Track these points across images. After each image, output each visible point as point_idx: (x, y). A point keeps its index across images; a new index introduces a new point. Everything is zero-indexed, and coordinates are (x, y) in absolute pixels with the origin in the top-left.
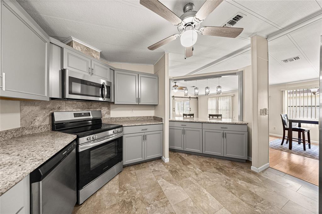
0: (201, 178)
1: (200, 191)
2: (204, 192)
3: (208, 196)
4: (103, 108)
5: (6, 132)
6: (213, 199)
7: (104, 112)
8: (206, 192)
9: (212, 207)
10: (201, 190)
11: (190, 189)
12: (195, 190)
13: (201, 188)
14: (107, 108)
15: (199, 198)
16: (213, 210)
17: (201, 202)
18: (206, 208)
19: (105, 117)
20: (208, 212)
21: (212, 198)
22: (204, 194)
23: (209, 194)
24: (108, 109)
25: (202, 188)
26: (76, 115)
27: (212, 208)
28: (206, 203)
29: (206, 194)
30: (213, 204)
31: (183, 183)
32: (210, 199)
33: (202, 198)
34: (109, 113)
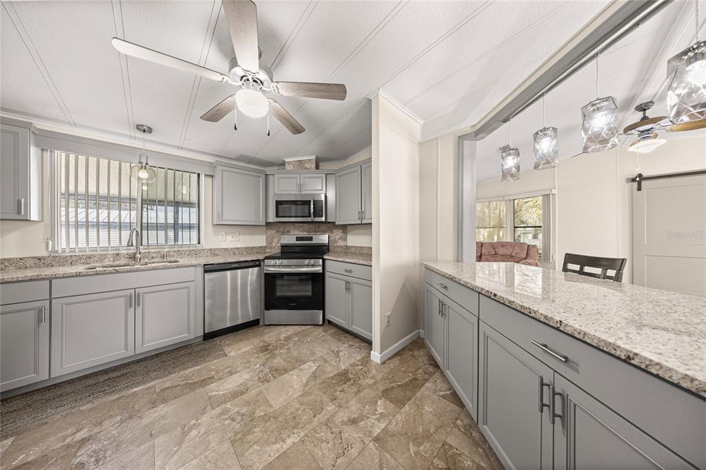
0: (340, 432)
1: (294, 428)
2: (289, 436)
3: (278, 446)
4: (335, 231)
5: (252, 248)
6: (270, 456)
7: (337, 237)
8: (289, 441)
9: (250, 451)
10: (295, 431)
11: (298, 409)
12: (295, 418)
13: (303, 431)
14: (341, 231)
15: (274, 426)
16: (242, 450)
17: (263, 430)
18: (249, 437)
19: (339, 244)
20: (240, 441)
21: (272, 454)
22: (284, 436)
23: (285, 447)
24: (343, 232)
25: (302, 434)
26: (298, 239)
27: (248, 450)
28: (259, 440)
29: (283, 441)
30: (255, 454)
31: (313, 397)
32: (268, 448)
33: (273, 431)
34: (345, 239)
